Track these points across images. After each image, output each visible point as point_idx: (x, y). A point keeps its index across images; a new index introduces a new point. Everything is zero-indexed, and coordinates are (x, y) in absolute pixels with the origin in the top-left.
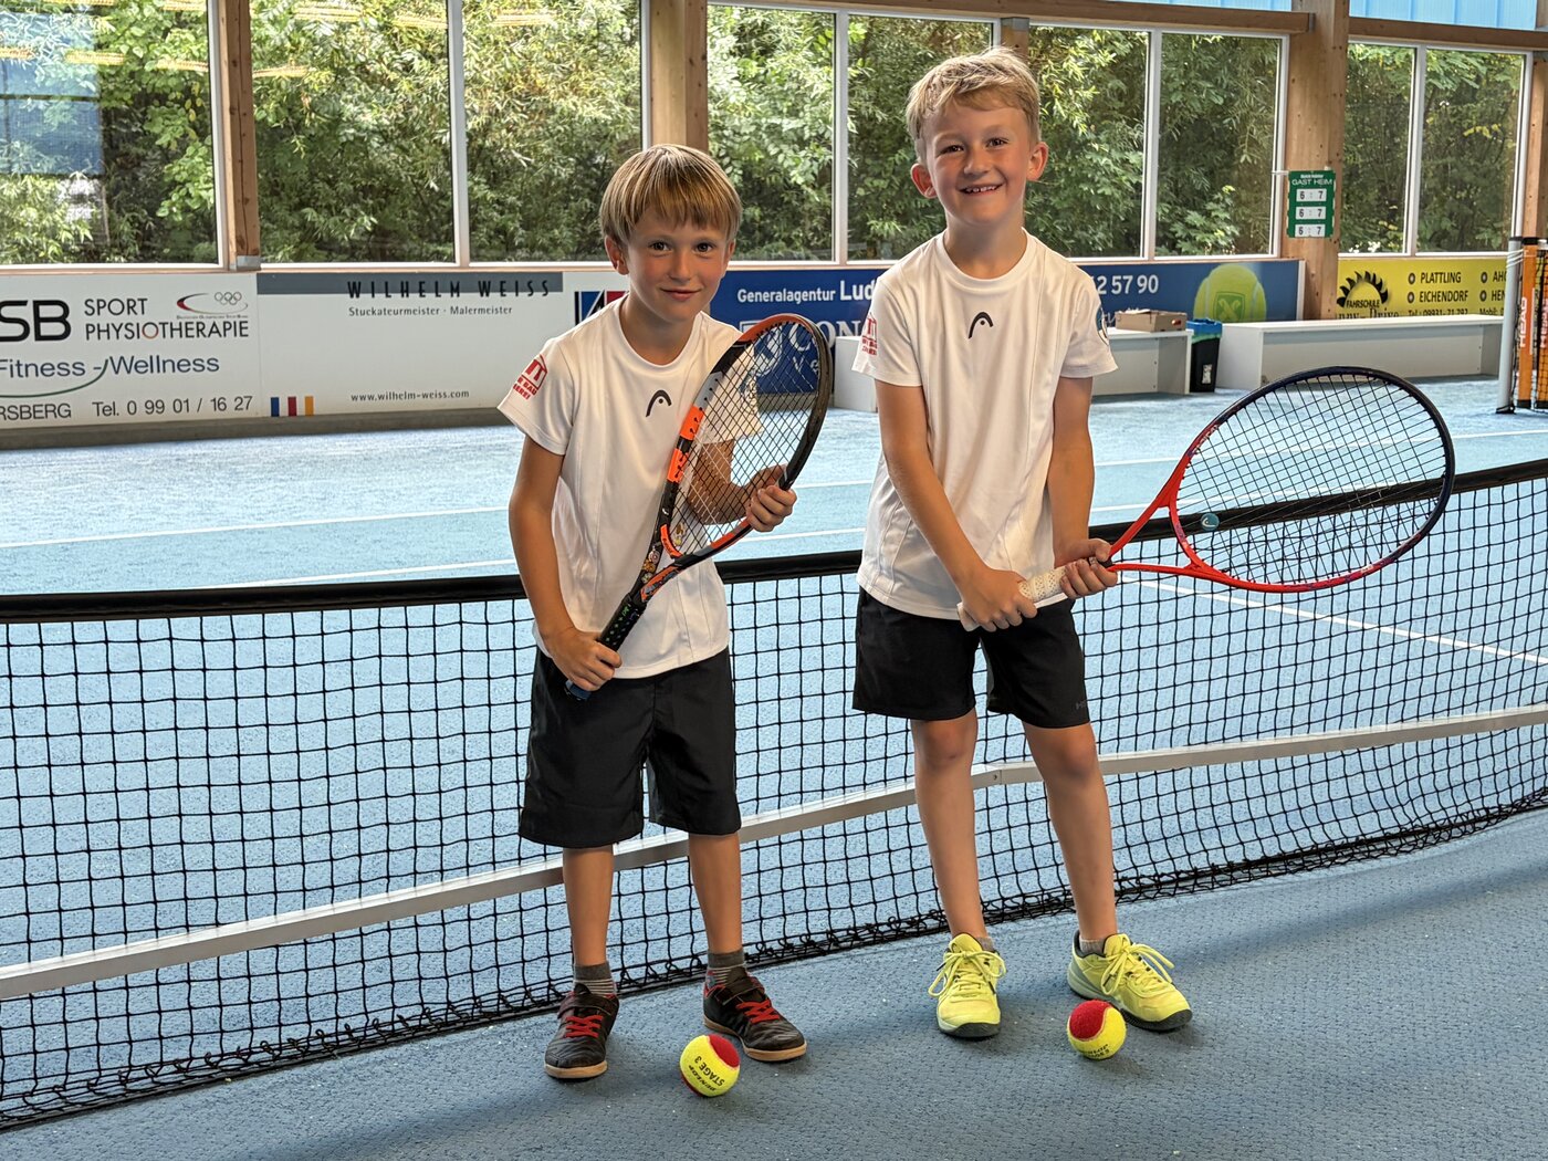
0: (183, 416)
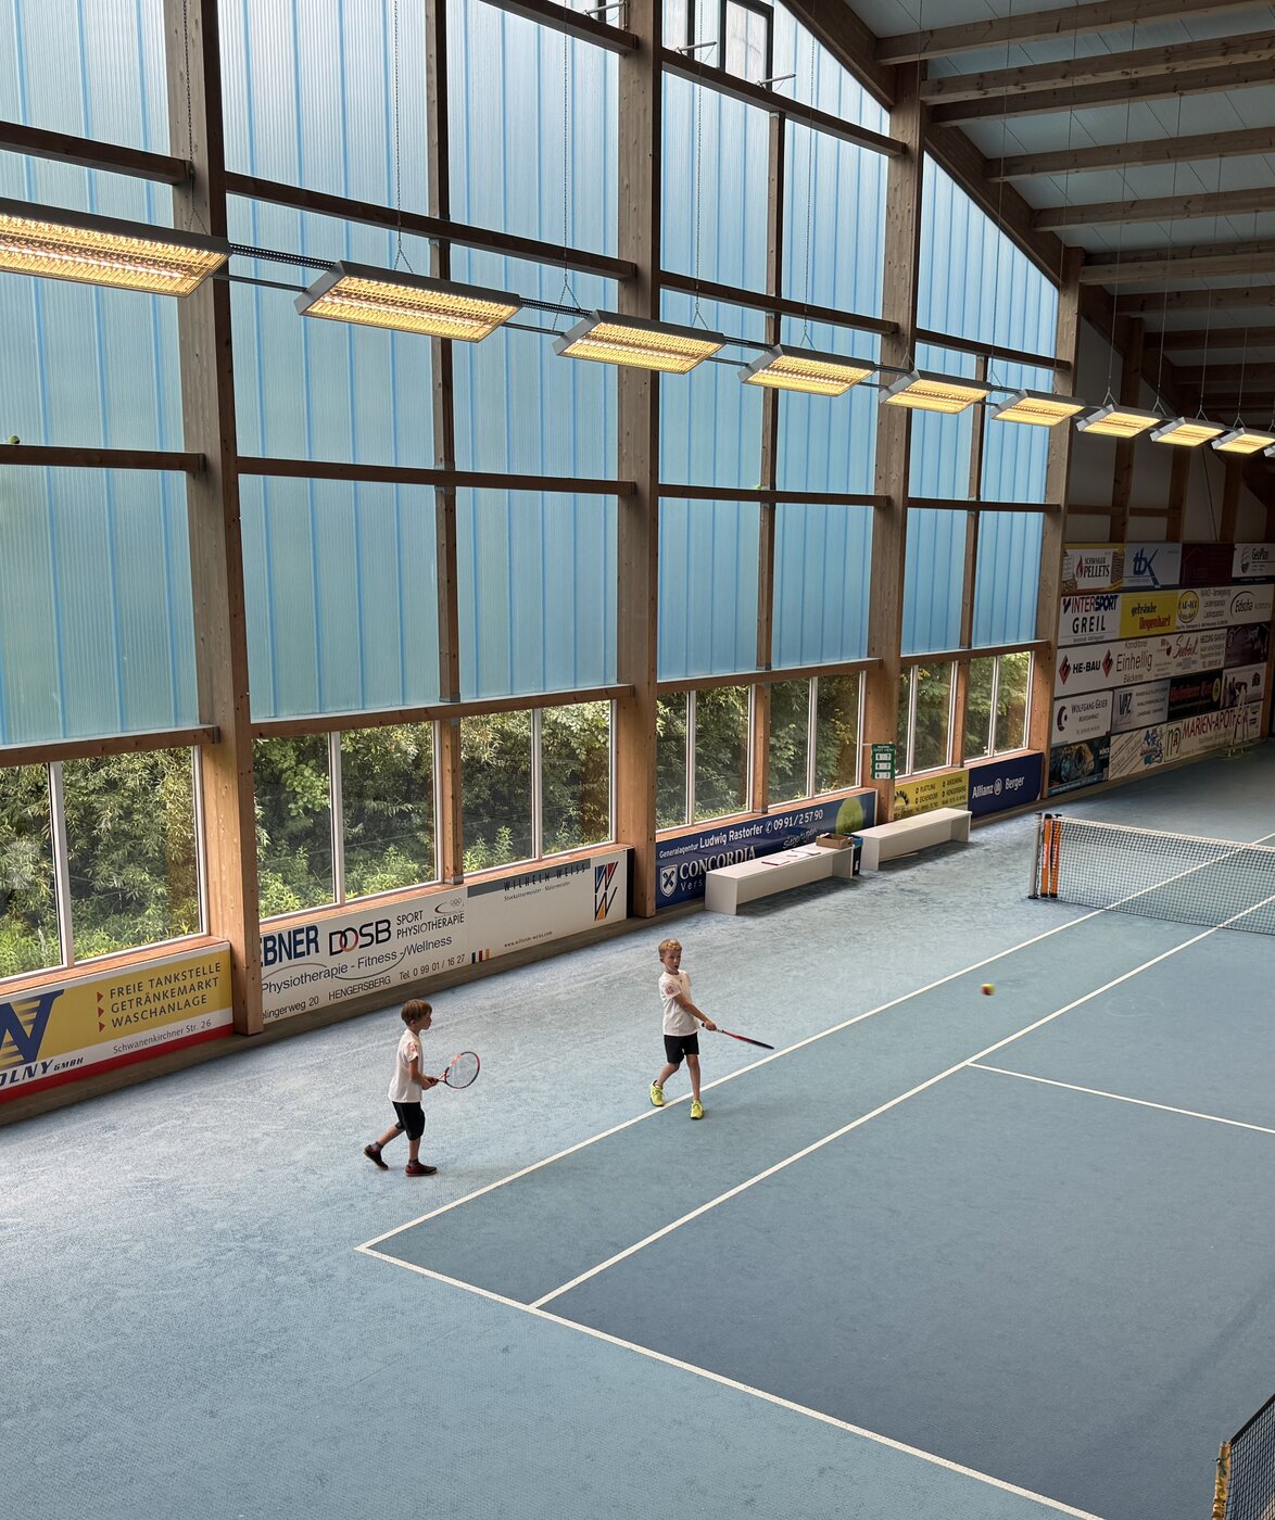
0: (437, 972)
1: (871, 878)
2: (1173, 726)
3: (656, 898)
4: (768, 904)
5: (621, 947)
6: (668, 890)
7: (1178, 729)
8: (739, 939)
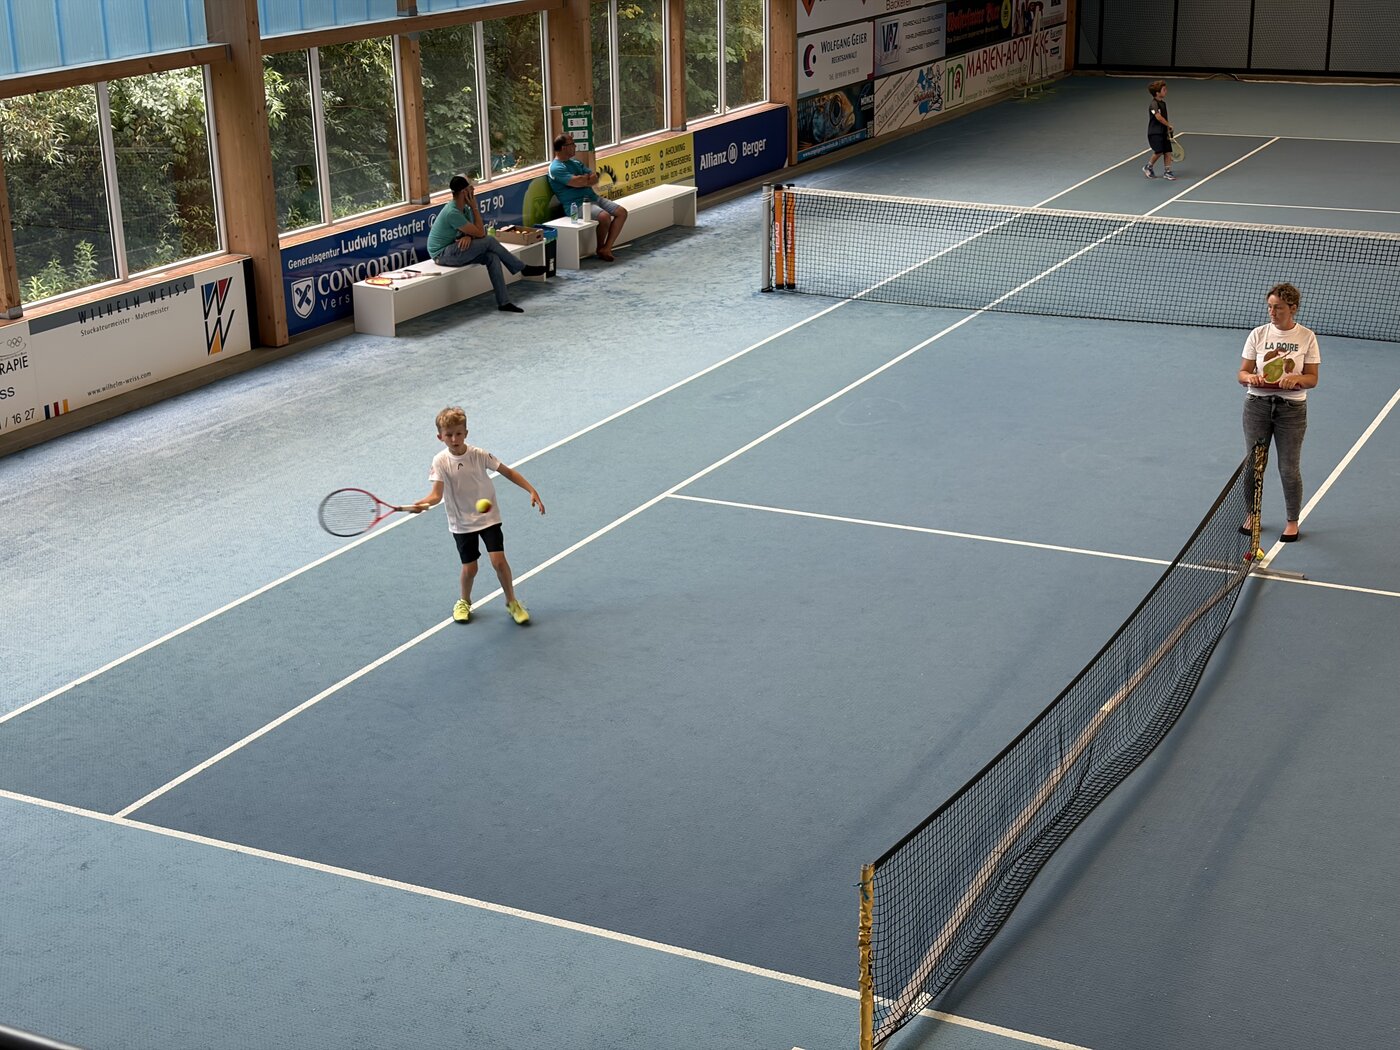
1: (569, 279)
2: (953, 63)
3: (288, 321)
4: (435, 320)
5: (244, 386)
6: (305, 311)
7: (959, 66)
8: (398, 366)
